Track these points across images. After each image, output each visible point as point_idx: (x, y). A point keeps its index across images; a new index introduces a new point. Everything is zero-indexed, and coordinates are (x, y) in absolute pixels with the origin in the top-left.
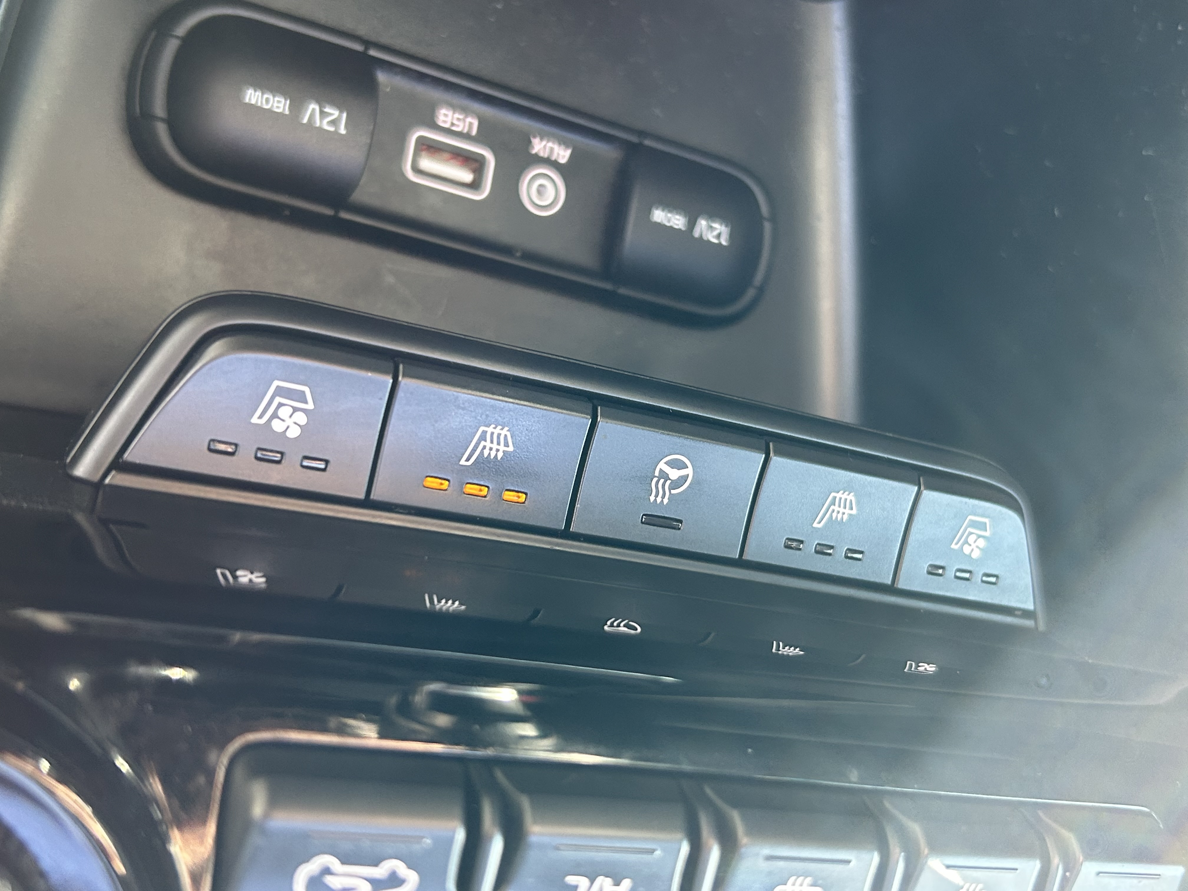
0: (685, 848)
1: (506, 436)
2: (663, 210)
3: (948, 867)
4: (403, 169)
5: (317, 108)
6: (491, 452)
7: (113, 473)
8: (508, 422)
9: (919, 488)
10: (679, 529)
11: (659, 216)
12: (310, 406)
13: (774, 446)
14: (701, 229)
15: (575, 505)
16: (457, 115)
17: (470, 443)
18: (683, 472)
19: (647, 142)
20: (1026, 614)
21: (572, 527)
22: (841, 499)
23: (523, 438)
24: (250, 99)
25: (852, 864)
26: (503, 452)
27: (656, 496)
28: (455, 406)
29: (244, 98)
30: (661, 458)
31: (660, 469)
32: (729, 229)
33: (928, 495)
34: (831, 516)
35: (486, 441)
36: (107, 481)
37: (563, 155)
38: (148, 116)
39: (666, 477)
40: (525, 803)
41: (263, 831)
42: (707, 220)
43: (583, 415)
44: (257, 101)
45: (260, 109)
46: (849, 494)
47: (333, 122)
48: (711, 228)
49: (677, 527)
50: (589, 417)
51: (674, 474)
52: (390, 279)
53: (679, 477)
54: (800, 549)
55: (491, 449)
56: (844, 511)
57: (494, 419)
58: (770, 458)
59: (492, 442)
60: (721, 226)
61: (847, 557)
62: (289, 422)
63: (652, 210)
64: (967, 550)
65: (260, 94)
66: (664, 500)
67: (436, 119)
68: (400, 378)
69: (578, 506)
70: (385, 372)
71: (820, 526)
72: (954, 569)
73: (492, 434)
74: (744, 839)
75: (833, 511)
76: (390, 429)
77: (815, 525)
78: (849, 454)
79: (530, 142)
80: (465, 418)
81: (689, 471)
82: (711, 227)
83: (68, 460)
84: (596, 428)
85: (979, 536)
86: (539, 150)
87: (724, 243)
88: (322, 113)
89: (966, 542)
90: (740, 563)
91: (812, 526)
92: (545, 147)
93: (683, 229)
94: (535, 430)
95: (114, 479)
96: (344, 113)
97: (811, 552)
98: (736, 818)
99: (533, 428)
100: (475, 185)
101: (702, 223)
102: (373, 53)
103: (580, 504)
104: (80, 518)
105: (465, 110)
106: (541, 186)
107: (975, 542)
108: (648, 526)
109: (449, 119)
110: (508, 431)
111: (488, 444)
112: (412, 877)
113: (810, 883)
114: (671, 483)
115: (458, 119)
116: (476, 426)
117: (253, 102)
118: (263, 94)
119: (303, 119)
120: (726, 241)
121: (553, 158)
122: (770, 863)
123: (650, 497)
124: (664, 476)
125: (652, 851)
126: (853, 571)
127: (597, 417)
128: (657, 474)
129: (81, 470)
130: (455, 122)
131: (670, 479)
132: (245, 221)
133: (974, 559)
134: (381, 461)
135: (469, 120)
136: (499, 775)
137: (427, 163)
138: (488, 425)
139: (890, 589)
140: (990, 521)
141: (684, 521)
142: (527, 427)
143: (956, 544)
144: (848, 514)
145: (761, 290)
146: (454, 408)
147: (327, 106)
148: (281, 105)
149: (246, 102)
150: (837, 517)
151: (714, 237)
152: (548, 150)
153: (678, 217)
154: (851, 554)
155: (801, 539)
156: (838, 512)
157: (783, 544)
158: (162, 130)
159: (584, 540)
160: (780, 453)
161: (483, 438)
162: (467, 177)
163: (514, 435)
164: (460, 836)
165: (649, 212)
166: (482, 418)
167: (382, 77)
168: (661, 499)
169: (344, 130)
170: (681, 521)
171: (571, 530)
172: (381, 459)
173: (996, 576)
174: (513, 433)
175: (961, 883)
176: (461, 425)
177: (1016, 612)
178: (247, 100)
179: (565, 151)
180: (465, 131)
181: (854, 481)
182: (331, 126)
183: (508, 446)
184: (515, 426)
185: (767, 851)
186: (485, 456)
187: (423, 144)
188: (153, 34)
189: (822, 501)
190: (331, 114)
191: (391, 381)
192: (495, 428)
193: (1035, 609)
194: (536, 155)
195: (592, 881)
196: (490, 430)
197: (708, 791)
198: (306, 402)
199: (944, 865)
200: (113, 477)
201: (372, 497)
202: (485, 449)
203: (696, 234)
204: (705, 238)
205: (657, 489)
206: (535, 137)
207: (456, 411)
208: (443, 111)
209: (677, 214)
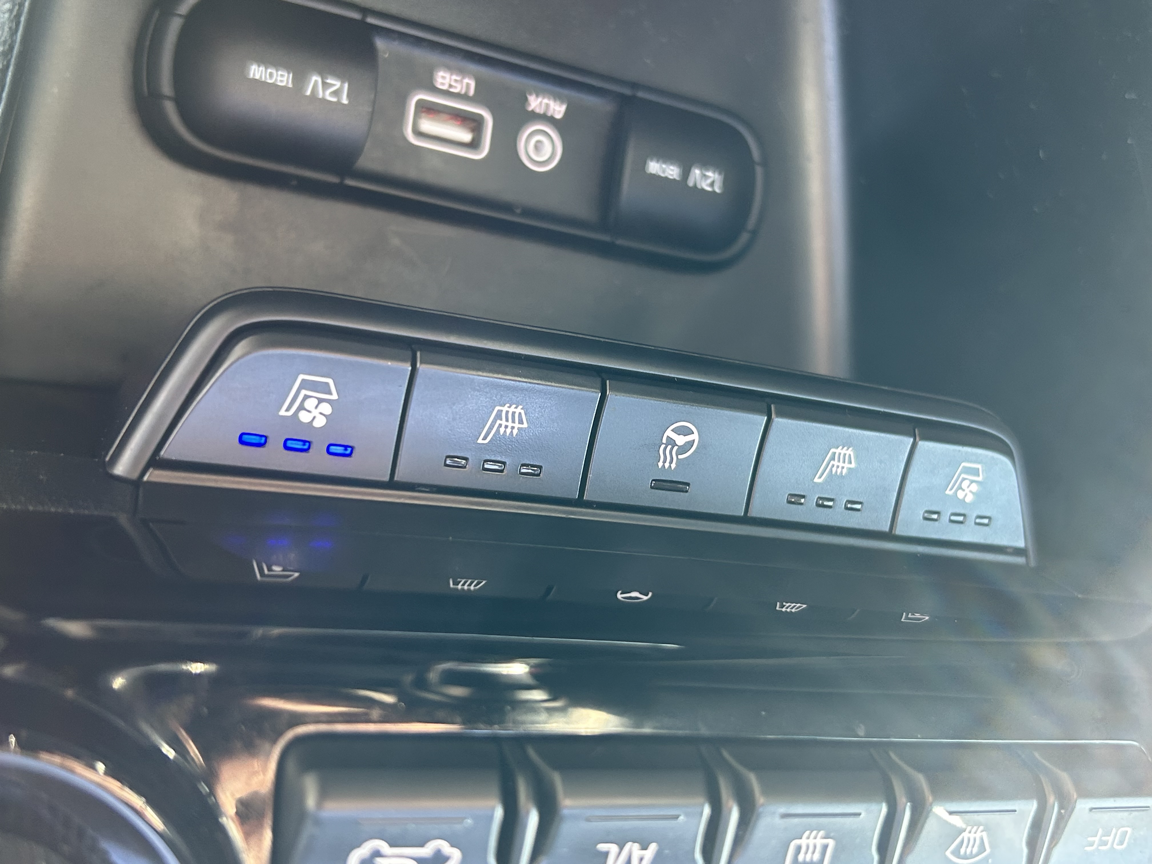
0: (707, 811)
1: (520, 413)
2: (658, 161)
3: (951, 813)
4: (405, 133)
5: (319, 80)
6: (507, 430)
7: (151, 470)
8: (522, 400)
9: (915, 439)
10: (687, 492)
11: (654, 167)
12: (335, 396)
13: (776, 408)
14: (695, 179)
15: (588, 475)
16: (454, 77)
17: (486, 422)
18: (689, 438)
19: (641, 94)
20: (1018, 552)
21: (585, 496)
22: (840, 454)
23: (537, 415)
24: (254, 75)
25: (862, 816)
26: (518, 429)
27: (664, 462)
28: (471, 388)
29: (249, 74)
30: (668, 426)
31: (668, 436)
32: (723, 176)
33: (924, 445)
34: (831, 470)
35: (501, 420)
36: (145, 478)
37: (558, 110)
38: (156, 95)
39: (673, 443)
40: (557, 779)
41: (318, 822)
42: (701, 170)
43: (593, 390)
44: (261, 77)
45: (265, 83)
46: (848, 449)
47: (336, 93)
48: (705, 177)
49: (685, 490)
50: (599, 391)
51: (681, 440)
52: (396, 242)
53: (686, 442)
54: (802, 504)
55: (506, 427)
56: (843, 465)
57: (508, 398)
58: (772, 420)
59: (507, 420)
60: (715, 174)
61: (847, 508)
62: (315, 413)
63: (647, 162)
64: (960, 495)
65: (264, 69)
66: (671, 465)
67: (434, 82)
68: (418, 365)
69: (590, 475)
70: (403, 360)
71: (820, 481)
72: (949, 514)
73: (507, 412)
74: (760, 799)
75: (833, 466)
76: (410, 415)
77: (816, 480)
78: (847, 411)
79: (526, 99)
80: (481, 399)
81: (695, 437)
82: (705, 175)
83: (107, 459)
84: (605, 401)
85: (972, 482)
86: (535, 107)
87: (718, 190)
88: (324, 84)
89: (960, 488)
90: (746, 520)
91: (813, 482)
92: (541, 103)
93: (678, 179)
94: (548, 406)
95: (153, 476)
96: (345, 83)
97: (813, 506)
98: (753, 779)
99: (546, 405)
100: (474, 145)
101: (696, 172)
102: (370, 20)
103: (592, 474)
104: (123, 520)
105: (462, 72)
106: (538, 142)
107: (968, 487)
108: (656, 491)
109: (447, 81)
110: (522, 409)
111: (504, 423)
112: (455, 855)
113: (824, 836)
114: (678, 449)
115: (456, 81)
116: (492, 406)
117: (257, 77)
118: (266, 69)
119: (306, 91)
120: (720, 188)
121: (549, 114)
122: (785, 820)
123: (659, 463)
124: (671, 442)
125: (676, 817)
126: (853, 521)
127: (606, 391)
128: (664, 441)
129: (120, 469)
130: (453, 83)
131: (677, 445)
132: (254, 191)
133: (967, 503)
134: (403, 445)
135: (466, 81)
136: (531, 752)
137: (428, 125)
138: (503, 405)
139: (889, 536)
140: (982, 467)
141: (691, 484)
142: (540, 404)
143: (951, 489)
144: (847, 468)
145: (754, 233)
146: (470, 390)
147: (329, 77)
148: (285, 79)
149: (250, 78)
150: (836, 472)
151: (707, 185)
152: (543, 106)
153: (672, 167)
154: (851, 506)
155: (802, 494)
156: (838, 467)
157: (786, 500)
158: (170, 108)
159: (596, 506)
160: (781, 414)
161: (499, 416)
162: (466, 137)
163: (528, 412)
164: (499, 813)
165: (644, 164)
166: (497, 399)
167: (380, 43)
168: (669, 464)
169: (346, 100)
170: (688, 484)
171: (584, 498)
172: (403, 443)
173: (989, 518)
174: (527, 411)
175: (964, 826)
176: (477, 406)
177: (1009, 550)
178: (251, 76)
179: (560, 106)
180: (463, 92)
181: (852, 437)
182: (334, 97)
183: (523, 424)
184: (529, 404)
185: (783, 809)
186: (501, 434)
187: (423, 107)
188: (157, 13)
189: (823, 457)
190: (334, 85)
191: (410, 368)
192: (509, 407)
193: (1026, 546)
194: (533, 112)
195: (621, 848)
196: (505, 409)
197: (726, 754)
198: (330, 393)
199: (947, 811)
200: (150, 473)
201: (396, 479)
202: (501, 427)
203: (691, 183)
204: (699, 187)
205: (665, 455)
206: (531, 94)
207: (472, 393)
208: (441, 74)
209: (672, 164)
